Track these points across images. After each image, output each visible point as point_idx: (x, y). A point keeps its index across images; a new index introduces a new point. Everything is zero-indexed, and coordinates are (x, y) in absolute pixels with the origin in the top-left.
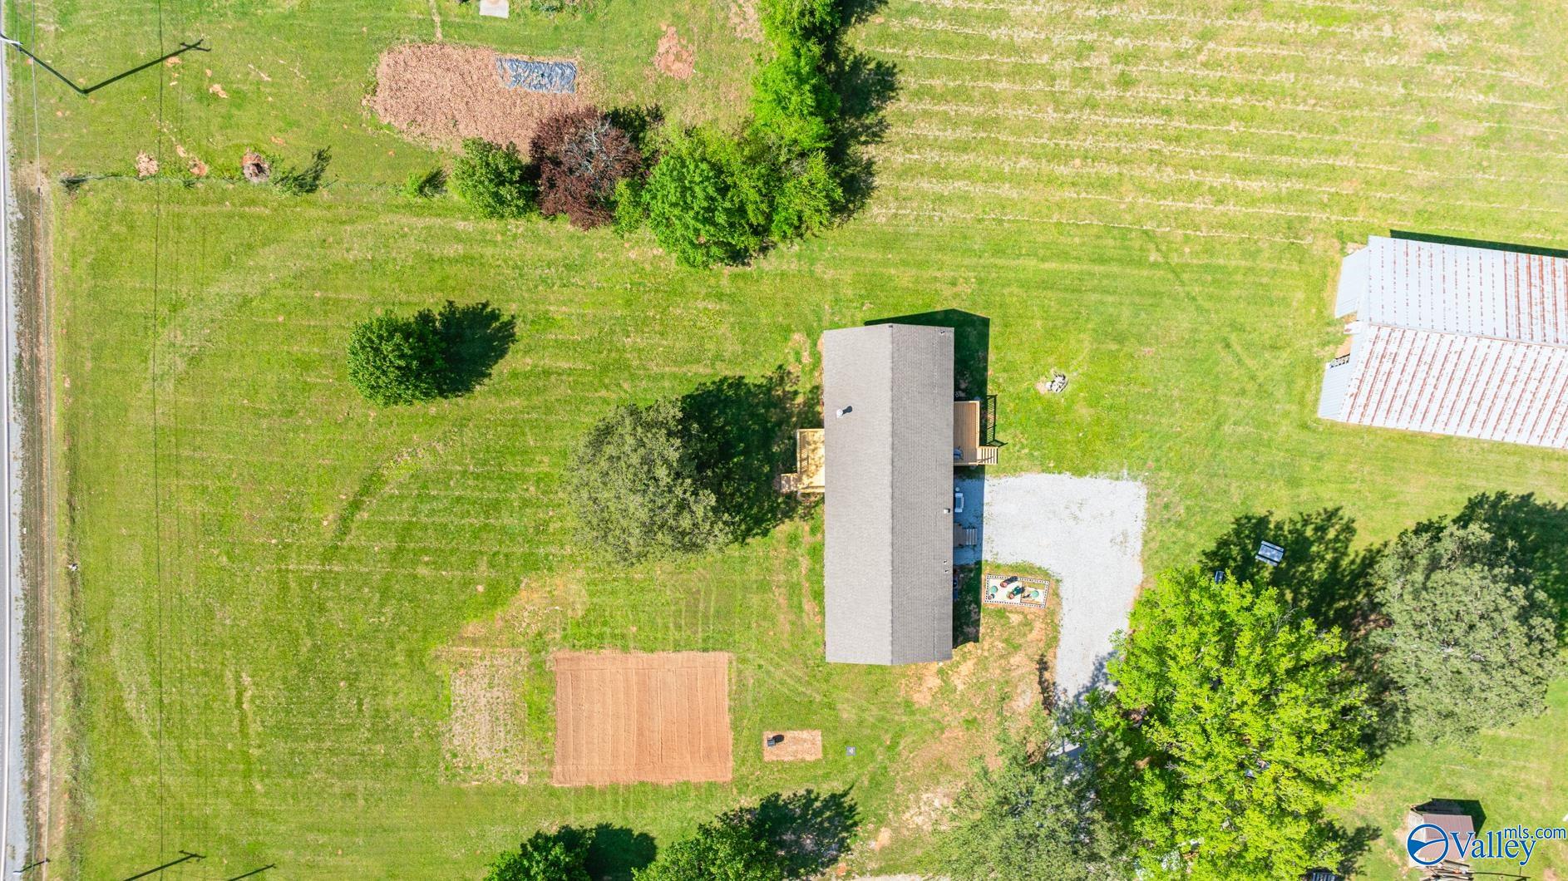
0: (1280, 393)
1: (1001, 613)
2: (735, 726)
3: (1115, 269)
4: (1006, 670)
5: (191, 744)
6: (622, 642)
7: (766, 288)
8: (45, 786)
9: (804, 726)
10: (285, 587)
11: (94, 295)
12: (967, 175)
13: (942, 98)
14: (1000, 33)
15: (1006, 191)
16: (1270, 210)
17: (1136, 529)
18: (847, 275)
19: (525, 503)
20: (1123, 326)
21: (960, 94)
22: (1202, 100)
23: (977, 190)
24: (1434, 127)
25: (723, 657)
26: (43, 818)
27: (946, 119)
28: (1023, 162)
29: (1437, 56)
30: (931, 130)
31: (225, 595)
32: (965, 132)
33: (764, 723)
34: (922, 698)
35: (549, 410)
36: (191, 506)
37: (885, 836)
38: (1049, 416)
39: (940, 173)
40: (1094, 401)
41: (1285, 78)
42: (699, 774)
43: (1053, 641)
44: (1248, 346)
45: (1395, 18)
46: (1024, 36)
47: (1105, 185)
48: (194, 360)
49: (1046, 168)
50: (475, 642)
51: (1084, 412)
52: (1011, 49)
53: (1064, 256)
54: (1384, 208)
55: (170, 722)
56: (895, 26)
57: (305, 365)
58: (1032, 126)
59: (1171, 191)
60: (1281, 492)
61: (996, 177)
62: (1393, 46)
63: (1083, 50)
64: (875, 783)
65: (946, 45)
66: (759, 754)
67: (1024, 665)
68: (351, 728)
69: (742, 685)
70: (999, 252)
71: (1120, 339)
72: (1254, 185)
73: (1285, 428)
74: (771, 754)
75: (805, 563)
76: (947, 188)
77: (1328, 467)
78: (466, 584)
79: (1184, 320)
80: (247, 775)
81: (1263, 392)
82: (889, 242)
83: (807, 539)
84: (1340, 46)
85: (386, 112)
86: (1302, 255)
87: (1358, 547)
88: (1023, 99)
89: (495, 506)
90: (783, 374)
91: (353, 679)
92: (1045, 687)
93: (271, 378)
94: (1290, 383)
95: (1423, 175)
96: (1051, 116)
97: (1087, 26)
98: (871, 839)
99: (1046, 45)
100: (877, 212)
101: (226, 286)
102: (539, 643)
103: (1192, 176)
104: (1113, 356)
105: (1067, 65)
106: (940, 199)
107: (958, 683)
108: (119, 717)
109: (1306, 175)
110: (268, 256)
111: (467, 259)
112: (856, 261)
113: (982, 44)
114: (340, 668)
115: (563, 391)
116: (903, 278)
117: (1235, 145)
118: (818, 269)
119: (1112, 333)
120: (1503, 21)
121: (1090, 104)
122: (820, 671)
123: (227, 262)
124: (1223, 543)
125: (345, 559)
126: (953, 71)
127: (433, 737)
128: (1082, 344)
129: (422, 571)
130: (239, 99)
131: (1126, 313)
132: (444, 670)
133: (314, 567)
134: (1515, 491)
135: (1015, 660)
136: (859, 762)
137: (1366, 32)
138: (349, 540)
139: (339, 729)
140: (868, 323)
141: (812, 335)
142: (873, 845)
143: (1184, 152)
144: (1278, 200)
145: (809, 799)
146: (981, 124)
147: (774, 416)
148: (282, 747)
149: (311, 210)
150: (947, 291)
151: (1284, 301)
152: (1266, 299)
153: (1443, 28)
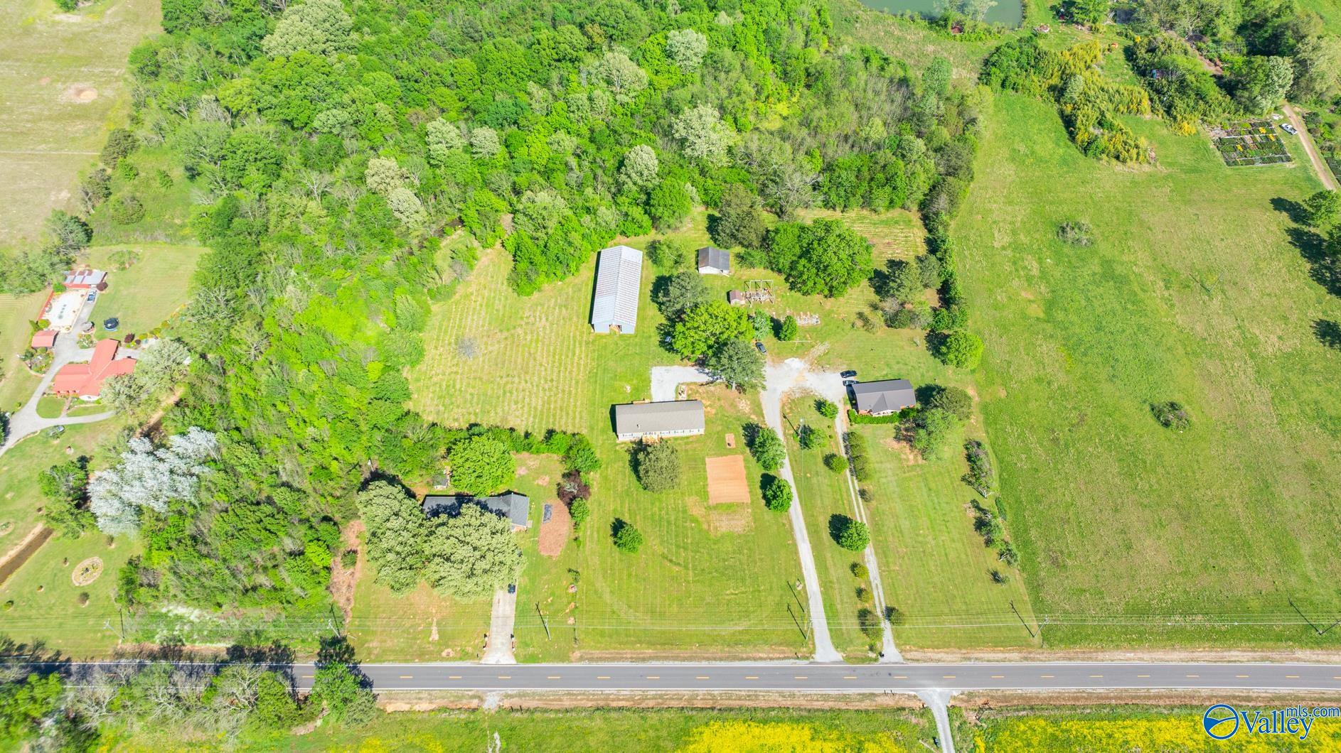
0: (628, 342)
1: (688, 395)
2: (726, 455)
3: (598, 379)
4: (704, 393)
5: (751, 609)
6: (705, 486)
7: (604, 456)
8: (771, 655)
9: (724, 438)
10: (698, 581)
11: (610, 636)
12: (575, 413)
13: (555, 420)
14: (539, 408)
15: (579, 403)
16: (583, 348)
17: (664, 368)
18: (601, 437)
19: (667, 514)
20: (612, 376)
21: (554, 416)
22: (557, 364)
23: (578, 410)
24: (563, 319)
25: (707, 459)
26: (782, 656)
27: (561, 418)
28: (571, 401)
29: (547, 319)
30: (563, 421)
31: (702, 599)
32: (564, 413)
33: (725, 448)
34: (714, 411)
35: (639, 509)
36: (675, 609)
37: (753, 417)
38: (636, 389)
39: (574, 418)
40: (632, 380)
41: (552, 348)
42: (742, 464)
43: (695, 383)
44: (617, 349)
45: (538, 328)
46: (540, 402)
47: (577, 383)
48: (630, 607)
49: (573, 395)
50: (709, 526)
51: (635, 382)
52: (543, 405)
53: (595, 390)
54: (583, 325)
55: (747, 614)
56: (537, 431)
57: (630, 575)
58: (562, 399)
59: (579, 369)
60: (653, 339)
61: (575, 406)
62: (544, 328)
63: (544, 390)
64: (739, 420)
65: (542, 419)
66: (734, 449)
67: (701, 390)
68: (740, 560)
69: (715, 454)
70: (594, 404)
71: (616, 376)
72: (577, 352)
73: (637, 340)
74: (734, 446)
75: (679, 441)
76: (578, 417)
77: (646, 330)
78: (692, 529)
79: (611, 363)
80: (759, 591)
81: (628, 345)
82: (592, 429)
83: (672, 441)
84: (544, 338)
85: (558, 553)
86: (594, 341)
87: (665, 322)
88: (556, 402)
89: (669, 523)
90: (628, 450)
91: (724, 560)
92: (707, 384)
93: (634, 585)
94: (625, 340)
95: (575, 319)
96: (560, 396)
97: (538, 390)
98: (754, 419)
99: (543, 398)
100: (584, 432)
101: (607, 597)
102: (709, 508)
103: (575, 365)
104: (620, 377)
105: (547, 393)
106: (581, 418)
107: (708, 403)
108: (746, 632)
109: (575, 342)
110: (598, 585)
111: (598, 532)
112: (597, 436)
113: (542, 412)
114: (721, 564)
115: (634, 505)
116: (601, 425)
117: (567, 357)
118: (599, 444)
119: (615, 378)
120: (539, 308)
121: (557, 388)
122: (708, 435)
123: (600, 597)
124: (666, 349)
125: (688, 563)
126: (548, 417)
127: (740, 536)
128: (617, 384)
129: (689, 541)
130: (552, 594)
131: (610, 375)
132: (719, 534)
133: (691, 573)
134: (650, 294)
136: (733, 424)
137: (541, 334)
138: (682, 563)
139: (741, 564)
140: (615, 430)
141: (617, 445)
142: (756, 419)
143: (569, 367)
144: (581, 347)
145: (745, 435)
146: (561, 410)
148: (748, 581)
149: (584, 573)
150: (605, 415)
151: (606, 343)
152: (605, 347)
153: (541, 319)
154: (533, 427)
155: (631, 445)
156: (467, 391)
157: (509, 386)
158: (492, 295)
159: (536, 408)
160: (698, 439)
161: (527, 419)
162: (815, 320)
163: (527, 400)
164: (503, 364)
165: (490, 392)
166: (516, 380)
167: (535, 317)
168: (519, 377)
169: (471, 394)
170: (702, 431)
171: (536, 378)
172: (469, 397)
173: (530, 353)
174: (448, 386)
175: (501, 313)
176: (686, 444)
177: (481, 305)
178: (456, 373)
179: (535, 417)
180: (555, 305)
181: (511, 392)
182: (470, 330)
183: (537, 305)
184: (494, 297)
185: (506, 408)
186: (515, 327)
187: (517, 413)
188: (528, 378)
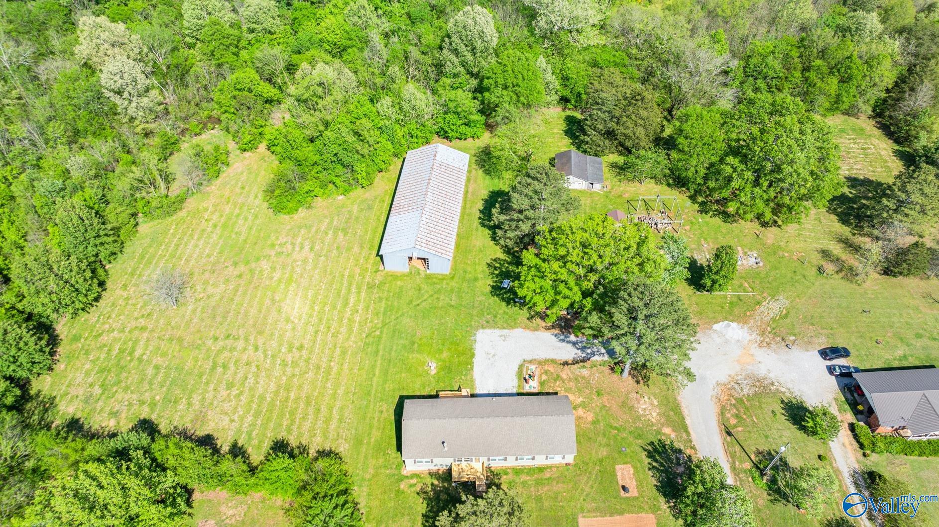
0: (439, 286)
1: (542, 383)
2: (621, 513)
3: (381, 347)
4: (570, 380)
7: (376, 503)
9: (614, 474)
12: (331, 409)
13: (293, 421)
14: (269, 397)
15: (341, 392)
16: (363, 295)
17: (498, 332)
18: (373, 462)
20: (407, 342)
21: (292, 413)
22: (315, 320)
23: (338, 404)
24: (338, 248)
25: (581, 521)
27: (304, 418)
28: (329, 385)
29: (311, 249)
30: (307, 425)
32: (311, 410)
33: (617, 497)
34: (590, 417)
37: (667, 430)
38: (447, 368)
39: (327, 421)
40: (440, 351)
41: (311, 293)
43: (553, 361)
44: (418, 298)
45: (295, 261)
46: (273, 387)
47: (344, 353)
49: (333, 376)
51: (445, 355)
52: (277, 393)
53: (373, 367)
54: (367, 259)
56: (255, 442)
58: (313, 382)
59: (350, 330)
60: (480, 283)
61: (334, 396)
62: (305, 261)
63: (284, 364)
64: (639, 436)
65: (269, 419)
66: (634, 499)
67: (565, 373)
69: (596, 509)
70: (369, 394)
71: (413, 343)
72: (352, 301)
73: (453, 284)
74: (633, 492)
75: (524, 477)
76: (336, 416)
77: (469, 269)
79: (406, 321)
81: (438, 292)
82: (358, 442)
83: (511, 476)
84: (301, 277)
86: (382, 283)
87: (502, 256)
88: (301, 387)
90: (423, 492)
92: (575, 362)
94: (435, 283)
96: (310, 375)
97: (273, 364)
98: (670, 436)
99: (278, 379)
100: (342, 448)
103: (345, 321)
104: (419, 345)
105: (289, 370)
106: (340, 420)
107: (579, 400)
109: (350, 284)
112: (366, 457)
113: (272, 404)
116: (376, 434)
117: (335, 308)
118: (368, 476)
119: (411, 346)
120: (303, 231)
121: (307, 361)
122: (580, 467)
124: (503, 299)
126: (281, 415)
128: (414, 358)
131: (402, 342)
134: (478, 214)
135: (564, 376)
136: (630, 445)
137: (298, 270)
140: (399, 448)
141: (402, 478)
142: (673, 436)
143: (335, 325)
144: (359, 293)
145: (655, 470)
146: (308, 403)
147: (443, 497)
150: (385, 415)
151: (401, 288)
152: (399, 295)
153: (302, 248)
154: (249, 434)
155: (429, 481)
156: (149, 361)
157: (226, 354)
158: (237, 211)
159: (262, 398)
160: (562, 474)
161: (242, 418)
162: (752, 261)
163: (251, 381)
164: (225, 318)
165: (189, 364)
166: (240, 344)
167: (293, 244)
168: (246, 340)
169: (157, 367)
170: (570, 459)
171: (274, 344)
172: (150, 371)
173: (273, 301)
174: (121, 351)
175: (242, 238)
176: (538, 483)
177: (215, 226)
178: (143, 329)
179: (257, 415)
180: (328, 228)
181: (225, 366)
182: (187, 261)
183: (300, 227)
184: (238, 216)
185: (210, 396)
186: (258, 259)
187: (226, 406)
188: (260, 342)
